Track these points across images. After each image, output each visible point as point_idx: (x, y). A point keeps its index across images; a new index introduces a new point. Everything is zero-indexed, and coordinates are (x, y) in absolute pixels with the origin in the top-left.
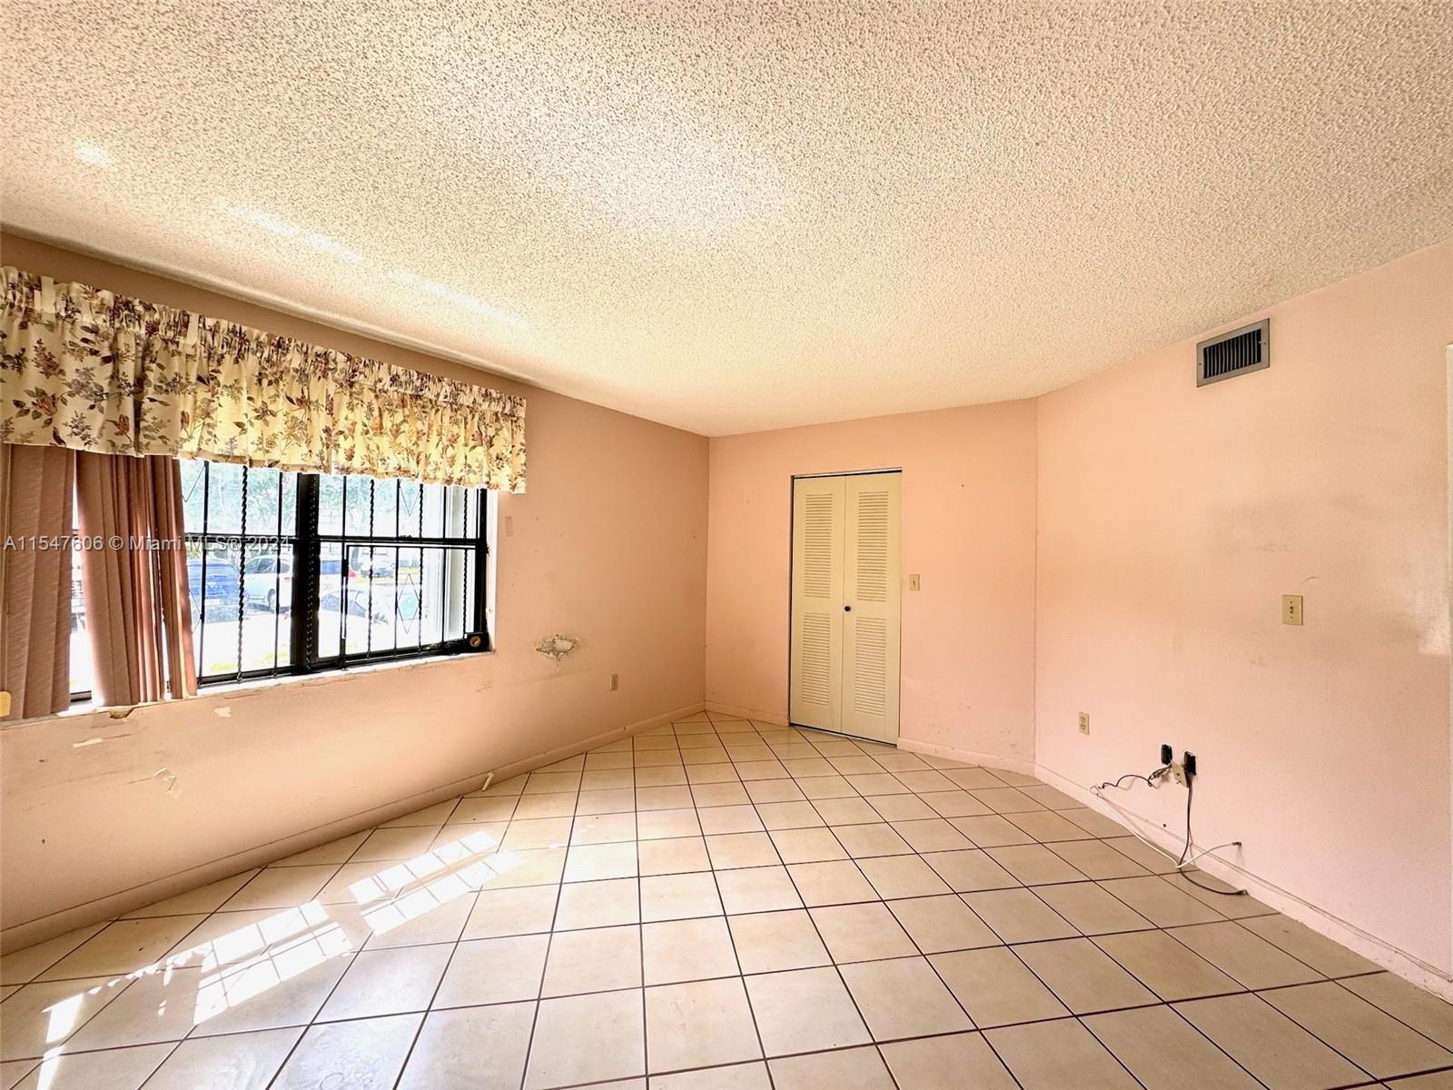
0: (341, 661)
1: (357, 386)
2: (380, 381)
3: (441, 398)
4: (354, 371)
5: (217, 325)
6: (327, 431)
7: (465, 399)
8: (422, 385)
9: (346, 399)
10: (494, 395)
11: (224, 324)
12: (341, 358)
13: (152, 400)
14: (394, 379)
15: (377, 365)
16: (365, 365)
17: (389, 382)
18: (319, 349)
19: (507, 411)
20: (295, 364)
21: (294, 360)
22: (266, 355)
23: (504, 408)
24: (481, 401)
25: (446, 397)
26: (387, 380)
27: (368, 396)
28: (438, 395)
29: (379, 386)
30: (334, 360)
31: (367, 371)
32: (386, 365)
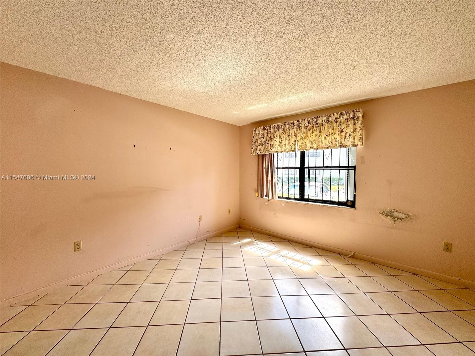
0: (308, 200)
1: (301, 127)
2: (305, 124)
3: (323, 122)
4: (299, 124)
5: (275, 126)
6: (295, 141)
7: (332, 119)
8: (316, 120)
9: (298, 132)
10: (344, 113)
11: (276, 125)
12: (295, 122)
13: (267, 143)
14: (309, 122)
15: (304, 120)
16: (301, 121)
17: (308, 123)
18: (292, 122)
19: (351, 116)
20: (288, 128)
21: (287, 127)
22: (282, 128)
23: (350, 116)
24: (338, 117)
25: (325, 121)
26: (306, 122)
27: (303, 129)
28: (322, 121)
29: (306, 125)
30: (295, 123)
31: (302, 123)
32: (306, 119)
